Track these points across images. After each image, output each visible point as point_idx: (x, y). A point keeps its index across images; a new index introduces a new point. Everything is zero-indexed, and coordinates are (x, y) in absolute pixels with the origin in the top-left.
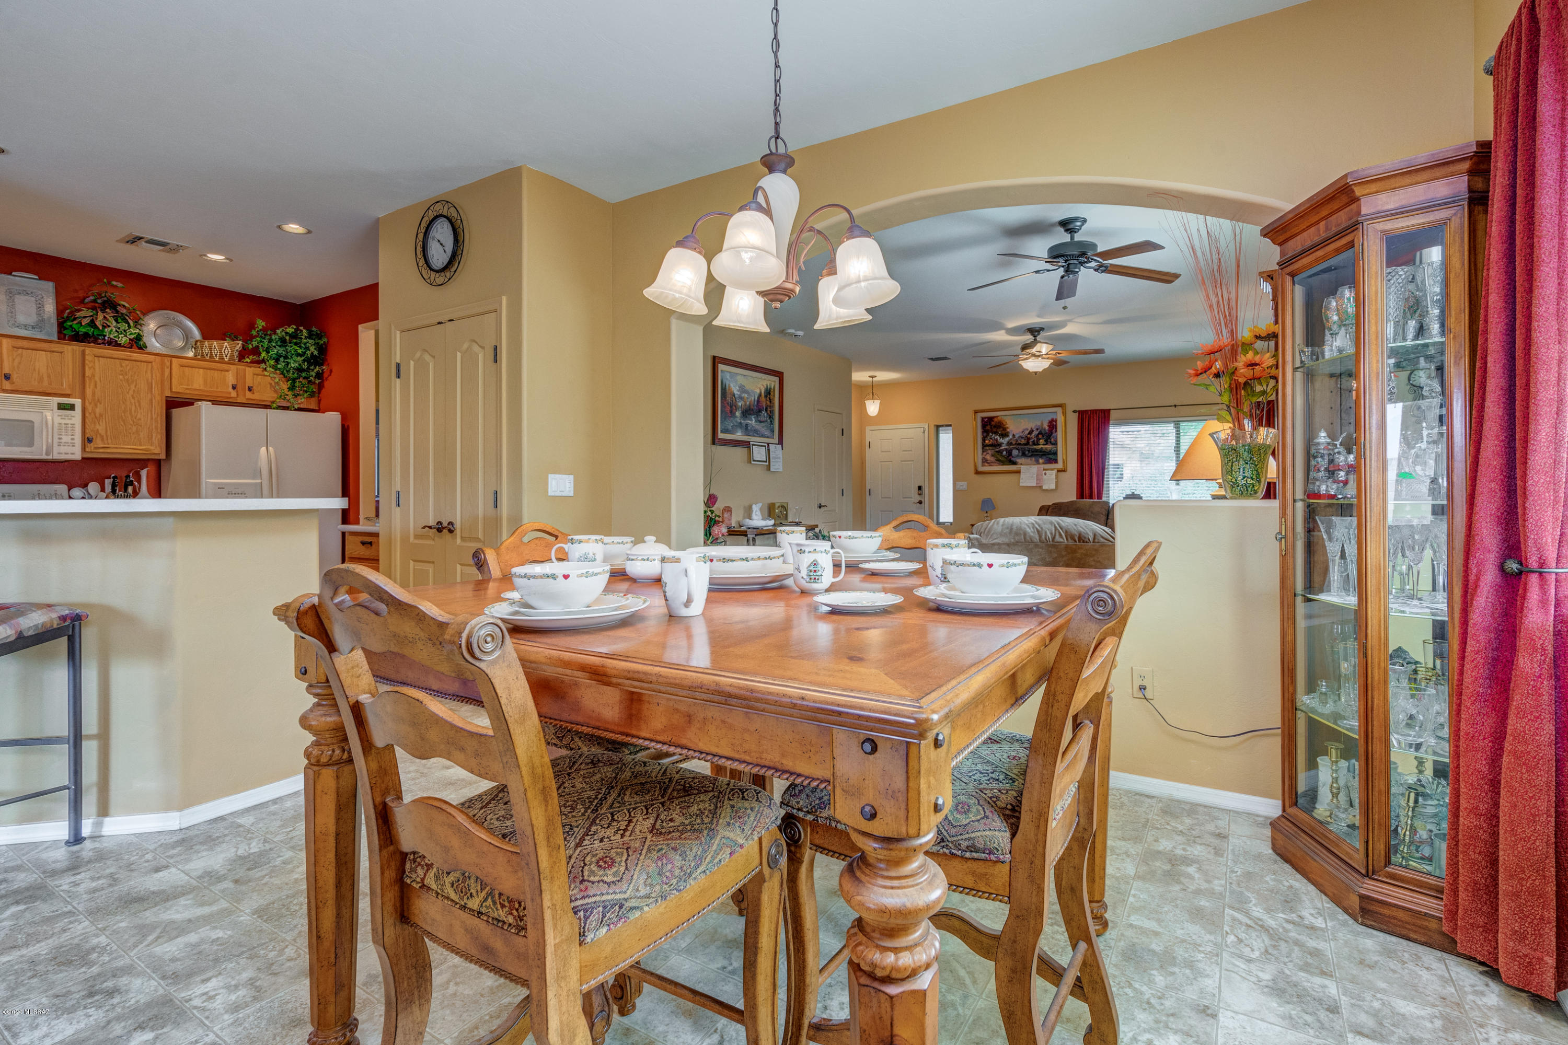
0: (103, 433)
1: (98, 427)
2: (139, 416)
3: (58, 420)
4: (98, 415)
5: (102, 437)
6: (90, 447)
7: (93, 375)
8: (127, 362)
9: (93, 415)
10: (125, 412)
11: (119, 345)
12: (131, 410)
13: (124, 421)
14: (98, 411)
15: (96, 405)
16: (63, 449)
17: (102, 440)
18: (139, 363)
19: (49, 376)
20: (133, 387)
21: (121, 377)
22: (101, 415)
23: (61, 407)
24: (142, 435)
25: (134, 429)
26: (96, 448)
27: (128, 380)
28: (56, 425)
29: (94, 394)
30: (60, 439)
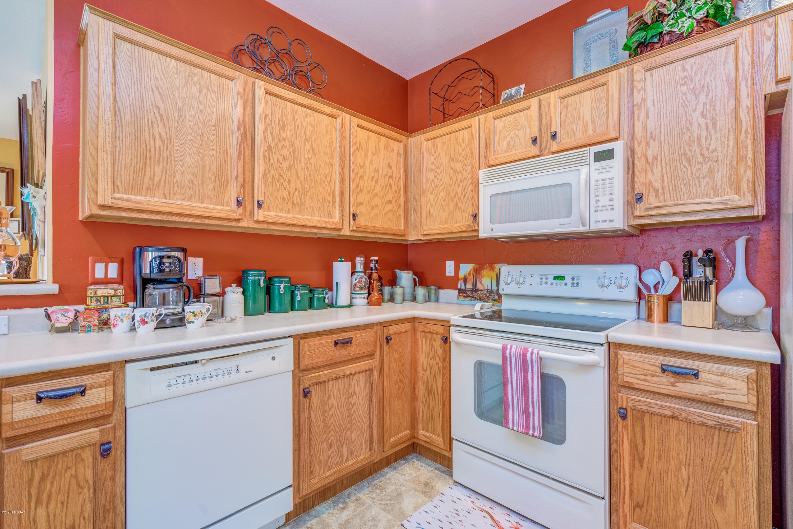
0: (657, 185)
1: (650, 176)
2: (713, 146)
3: (595, 176)
4: (650, 159)
5: (656, 191)
6: (640, 209)
7: (644, 100)
8: (692, 60)
9: (643, 160)
10: (689, 143)
11: (681, 37)
12: (699, 139)
13: (688, 159)
14: (651, 153)
15: (648, 144)
16: (602, 216)
17: (657, 196)
18: (710, 54)
19: (593, 122)
20: (702, 98)
21: (684, 88)
22: (655, 158)
23: (599, 157)
24: (718, 177)
25: (705, 168)
26: (646, 210)
27: (694, 89)
28: (593, 183)
29: (645, 127)
30: (597, 201)
